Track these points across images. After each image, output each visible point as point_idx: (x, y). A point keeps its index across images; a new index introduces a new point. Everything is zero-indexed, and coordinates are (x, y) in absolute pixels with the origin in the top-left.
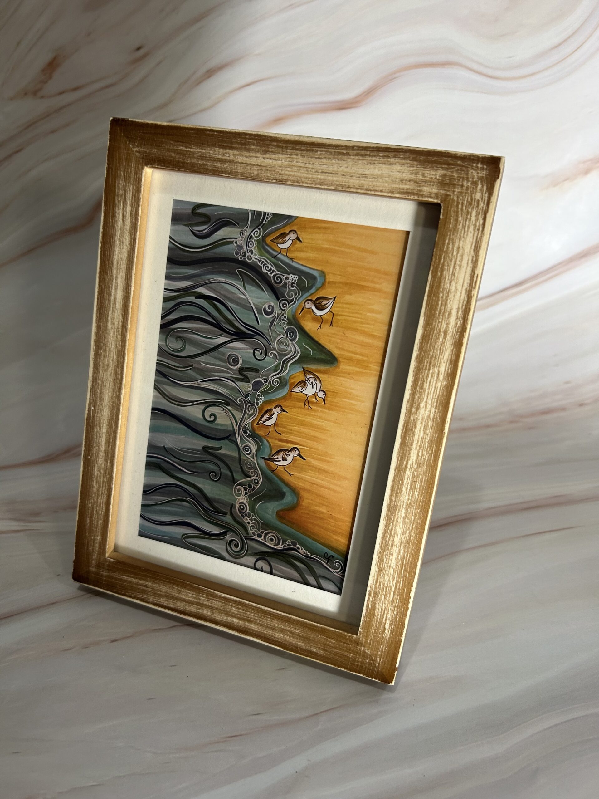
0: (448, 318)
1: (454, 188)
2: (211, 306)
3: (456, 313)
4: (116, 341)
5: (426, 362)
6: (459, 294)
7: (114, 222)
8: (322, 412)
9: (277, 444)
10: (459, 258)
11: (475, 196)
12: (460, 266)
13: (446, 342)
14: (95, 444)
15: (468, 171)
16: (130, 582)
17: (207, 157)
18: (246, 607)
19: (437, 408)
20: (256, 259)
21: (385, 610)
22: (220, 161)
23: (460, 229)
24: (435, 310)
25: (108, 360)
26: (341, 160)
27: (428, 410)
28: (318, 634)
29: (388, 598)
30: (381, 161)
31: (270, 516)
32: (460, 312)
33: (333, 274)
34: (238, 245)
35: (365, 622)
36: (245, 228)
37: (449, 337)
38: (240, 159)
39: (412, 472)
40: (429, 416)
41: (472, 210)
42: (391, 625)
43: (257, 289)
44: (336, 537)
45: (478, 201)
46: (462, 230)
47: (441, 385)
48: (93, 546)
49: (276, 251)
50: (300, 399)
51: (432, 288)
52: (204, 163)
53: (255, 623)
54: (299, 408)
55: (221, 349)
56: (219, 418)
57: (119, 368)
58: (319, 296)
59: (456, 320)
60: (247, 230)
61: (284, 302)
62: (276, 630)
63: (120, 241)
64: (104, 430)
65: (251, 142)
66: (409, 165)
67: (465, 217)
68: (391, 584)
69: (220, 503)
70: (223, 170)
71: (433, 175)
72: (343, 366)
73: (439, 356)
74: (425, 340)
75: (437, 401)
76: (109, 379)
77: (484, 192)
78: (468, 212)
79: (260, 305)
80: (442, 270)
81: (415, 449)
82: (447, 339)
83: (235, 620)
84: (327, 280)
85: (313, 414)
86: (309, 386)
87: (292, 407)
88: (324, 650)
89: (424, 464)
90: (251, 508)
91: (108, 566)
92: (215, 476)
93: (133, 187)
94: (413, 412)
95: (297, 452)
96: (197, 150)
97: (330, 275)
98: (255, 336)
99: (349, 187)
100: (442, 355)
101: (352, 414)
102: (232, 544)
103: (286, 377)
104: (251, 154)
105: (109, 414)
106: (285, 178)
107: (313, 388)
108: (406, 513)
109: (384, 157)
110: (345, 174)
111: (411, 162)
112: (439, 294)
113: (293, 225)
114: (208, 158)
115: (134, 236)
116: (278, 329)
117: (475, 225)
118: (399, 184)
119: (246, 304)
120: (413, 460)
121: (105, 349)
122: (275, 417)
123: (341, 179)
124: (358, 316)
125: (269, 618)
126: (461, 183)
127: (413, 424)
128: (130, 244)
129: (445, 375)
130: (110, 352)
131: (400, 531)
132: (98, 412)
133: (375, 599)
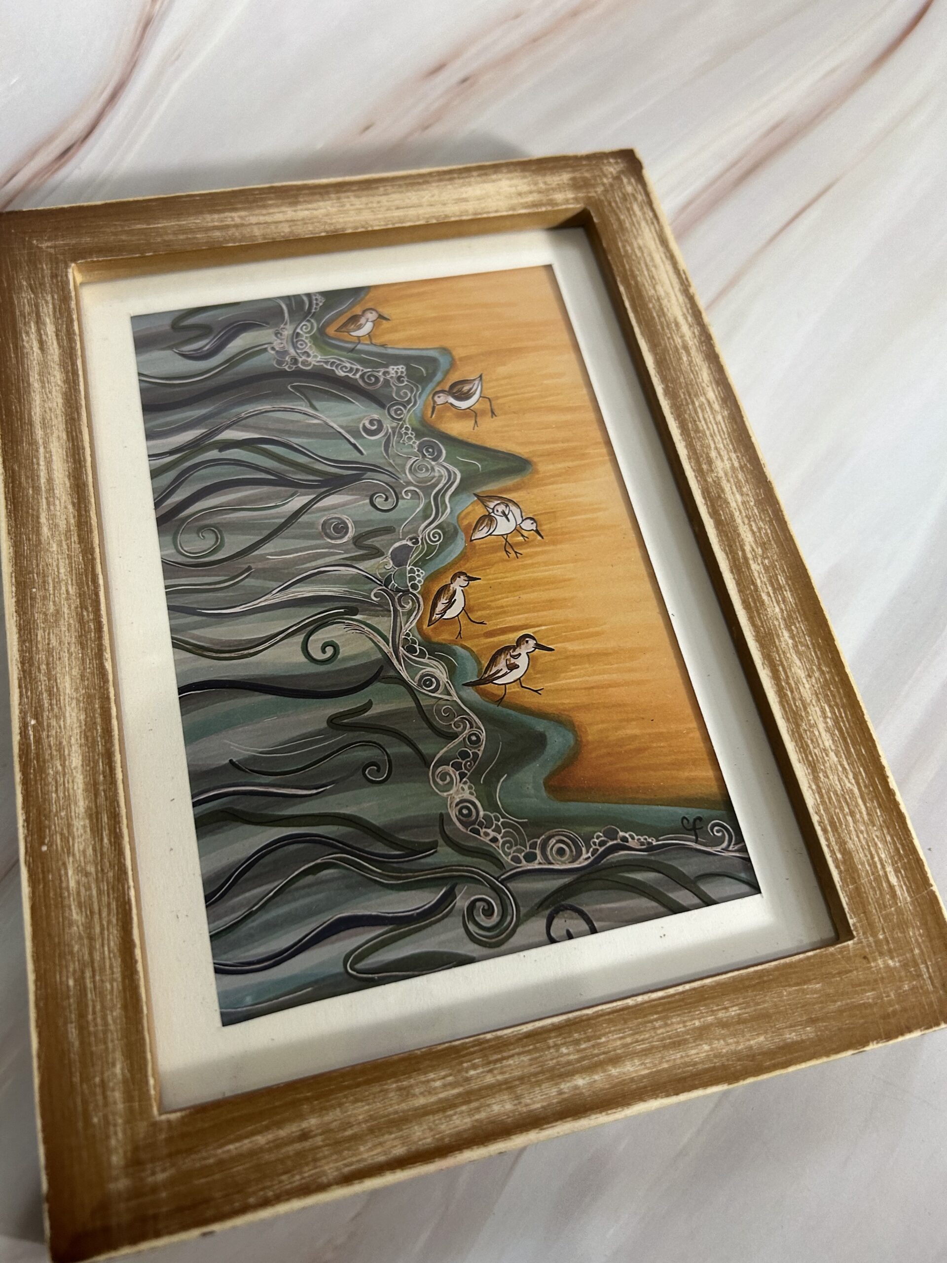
1: (594, 188)
3: (685, 321)
4: (69, 557)
5: (682, 395)
6: (673, 298)
8: (544, 551)
9: (484, 645)
11: (626, 191)
13: (694, 360)
15: (601, 168)
17: (192, 229)
19: (738, 451)
21: (869, 846)
22: (217, 229)
23: (629, 227)
25: (54, 602)
26: (420, 191)
27: (725, 458)
29: (858, 816)
30: (480, 180)
32: (690, 319)
33: (462, 346)
35: (850, 898)
37: (694, 352)
38: (254, 220)
39: (759, 562)
40: (733, 467)
41: (631, 205)
42: (897, 871)
44: (686, 774)
45: (633, 194)
46: (632, 228)
48: (106, 1105)
50: (493, 547)
51: (633, 299)
53: (630, 1056)
54: (497, 562)
57: (87, 609)
58: (453, 382)
59: (690, 329)
63: (42, 382)
66: (520, 177)
67: (627, 214)
71: (558, 180)
72: (544, 468)
73: (696, 381)
74: (663, 366)
76: (66, 640)
77: (635, 184)
78: (628, 209)
80: (634, 276)
81: (742, 524)
82: (692, 356)
84: (456, 357)
85: (531, 560)
87: (484, 566)
89: (769, 541)
93: (52, 296)
94: (705, 470)
95: (531, 643)
96: (169, 224)
97: (456, 349)
100: (699, 379)
101: (597, 536)
104: (272, 211)
107: (508, 520)
108: (792, 637)
110: (433, 204)
112: (647, 305)
114: (195, 230)
117: (645, 220)
120: (749, 542)
121: (44, 582)
122: (459, 597)
124: (531, 388)
126: (600, 182)
127: (716, 488)
128: (66, 381)
129: (720, 402)
130: (57, 583)
131: (801, 674)
132: (49, 725)
133: (839, 834)
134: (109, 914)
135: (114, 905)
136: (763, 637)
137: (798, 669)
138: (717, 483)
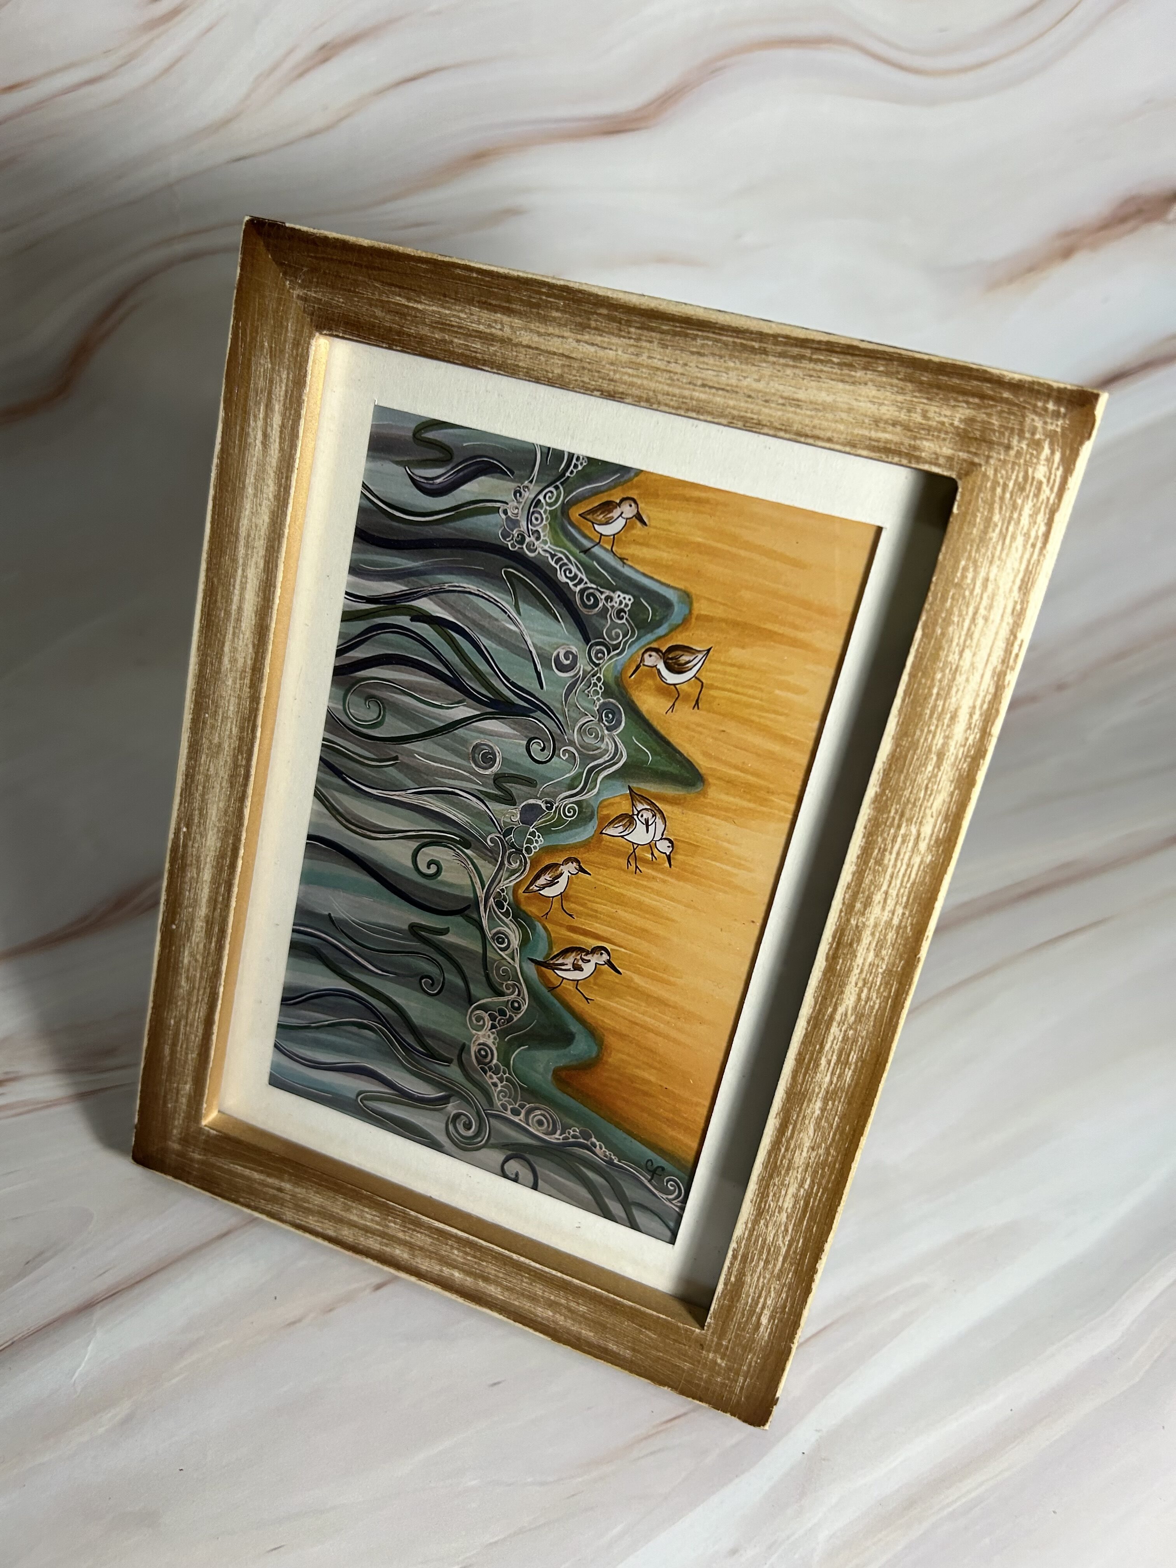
0: (949, 726)
1: (990, 449)
2: (443, 641)
3: (968, 716)
4: (239, 697)
5: (893, 811)
6: (977, 676)
7: (244, 447)
8: (664, 881)
9: (564, 936)
10: (985, 602)
11: (1033, 472)
12: (986, 619)
13: (940, 774)
14: (186, 902)
15: (1024, 416)
16: (248, 1179)
17: (453, 326)
18: (480, 1251)
19: (909, 907)
20: (545, 551)
21: (762, 1289)
22: (480, 338)
23: (994, 540)
24: (923, 707)
25: (219, 734)
26: (747, 364)
27: (888, 909)
28: (622, 1319)
29: (770, 1266)
30: (836, 374)
31: (540, 1077)
32: (976, 717)
33: (709, 600)
34: (508, 518)
35: (721, 1307)
36: (526, 483)
37: (946, 765)
38: (526, 338)
39: (843, 1029)
40: (889, 923)
41: (1023, 501)
42: (772, 1317)
43: (543, 616)
44: (674, 1133)
45: (1040, 483)
46: (998, 541)
47: (921, 862)
48: (177, 1101)
49: (590, 539)
50: (618, 850)
51: (922, 659)
52: (447, 337)
53: (497, 1283)
54: (615, 868)
55: (460, 732)
56: (446, 871)
57: (242, 754)
58: (675, 644)
59: (966, 731)
60: (531, 486)
61: (598, 647)
62: (538, 1301)
63: (256, 488)
64: (207, 875)
65: (551, 302)
66: (896, 389)
67: (1008, 515)
68: (780, 1242)
69: (439, 1039)
70: (486, 357)
71: (946, 416)
72: (715, 794)
73: (923, 801)
74: (896, 766)
75: (910, 893)
76: (221, 773)
77: (1055, 465)
78: (1014, 507)
79: (547, 648)
80: (948, 622)
81: (853, 984)
82: (942, 768)
83: (457, 1274)
84: (695, 612)
85: (645, 883)
86: (640, 827)
87: (600, 864)
88: (633, 1350)
89: (870, 1016)
90: (502, 1058)
91: (206, 1142)
92: (432, 985)
93: (288, 374)
94: (856, 909)
95: (605, 957)
96: (431, 308)
97: (703, 601)
98: (535, 711)
99: (759, 424)
100: (928, 801)
101: (725, 892)
102: (458, 1121)
103: (592, 803)
104: (551, 330)
105: (219, 845)
106: (621, 390)
107: (647, 832)
108: (823, 1110)
109: (841, 365)
110: (753, 394)
111: (901, 384)
112: (935, 673)
113: (631, 488)
114: (456, 329)
115: (286, 481)
116: (583, 704)
117: (1027, 535)
118: (871, 429)
119: (518, 644)
120: (848, 1006)
121: (216, 712)
122: (563, 881)
123: (742, 404)
124: (758, 694)
125: (526, 1278)
126: (1006, 441)
127: (855, 934)
128: (277, 497)
129: (932, 842)
130: (225, 718)
131: (807, 1144)
132: (195, 838)
133: (744, 1267)
134: (204, 994)
135: (208, 990)
136: (795, 1094)
137: (807, 1137)
138: (859, 930)
